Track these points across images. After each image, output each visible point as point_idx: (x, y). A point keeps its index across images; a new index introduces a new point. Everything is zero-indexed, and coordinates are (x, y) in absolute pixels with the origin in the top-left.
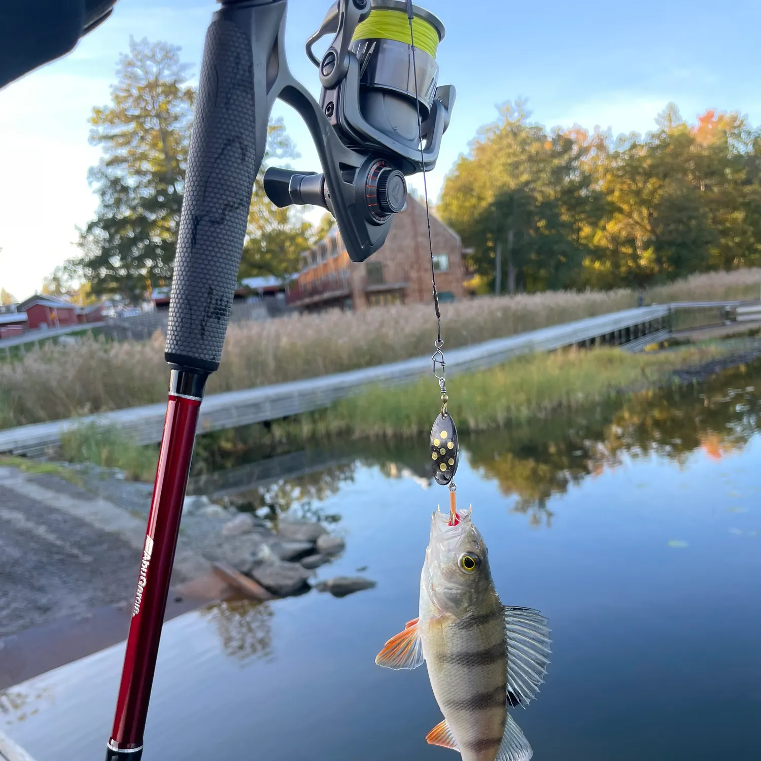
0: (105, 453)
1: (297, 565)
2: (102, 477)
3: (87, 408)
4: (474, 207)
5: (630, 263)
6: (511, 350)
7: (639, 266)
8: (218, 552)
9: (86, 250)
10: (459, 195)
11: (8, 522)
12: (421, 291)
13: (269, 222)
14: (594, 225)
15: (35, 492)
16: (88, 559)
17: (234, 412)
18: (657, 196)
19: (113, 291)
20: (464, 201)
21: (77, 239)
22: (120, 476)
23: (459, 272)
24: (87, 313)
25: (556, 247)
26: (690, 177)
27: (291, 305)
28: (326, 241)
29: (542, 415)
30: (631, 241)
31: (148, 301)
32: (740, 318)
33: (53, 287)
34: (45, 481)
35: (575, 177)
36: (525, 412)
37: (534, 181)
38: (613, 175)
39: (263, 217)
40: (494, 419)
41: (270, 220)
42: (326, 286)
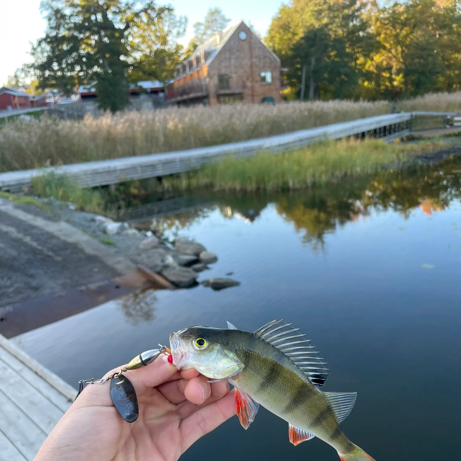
0: (61, 192)
1: (190, 269)
2: (61, 207)
3: (48, 162)
4: (290, 39)
5: (387, 84)
6: (313, 138)
7: (393, 86)
8: (139, 259)
9: (36, 58)
10: (280, 31)
11: (6, 233)
12: (253, 95)
13: (155, 44)
14: (367, 56)
15: (21, 215)
16: (59, 259)
17: (139, 169)
18: (409, 39)
19: (53, 86)
20: (284, 35)
21: (30, 50)
22: (72, 207)
23: (278, 83)
24: (37, 100)
25: (342, 70)
26: (431, 28)
27: (168, 101)
28: (193, 58)
29: (334, 181)
30: (389, 69)
31: (76, 94)
32: (456, 124)
33: (14, 82)
34: (27, 209)
35: (356, 22)
36: (324, 178)
37: (331, 23)
38: (381, 23)
39: (151, 40)
40: (305, 182)
41: (155, 42)
42: (191, 89)
